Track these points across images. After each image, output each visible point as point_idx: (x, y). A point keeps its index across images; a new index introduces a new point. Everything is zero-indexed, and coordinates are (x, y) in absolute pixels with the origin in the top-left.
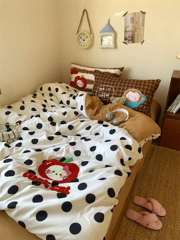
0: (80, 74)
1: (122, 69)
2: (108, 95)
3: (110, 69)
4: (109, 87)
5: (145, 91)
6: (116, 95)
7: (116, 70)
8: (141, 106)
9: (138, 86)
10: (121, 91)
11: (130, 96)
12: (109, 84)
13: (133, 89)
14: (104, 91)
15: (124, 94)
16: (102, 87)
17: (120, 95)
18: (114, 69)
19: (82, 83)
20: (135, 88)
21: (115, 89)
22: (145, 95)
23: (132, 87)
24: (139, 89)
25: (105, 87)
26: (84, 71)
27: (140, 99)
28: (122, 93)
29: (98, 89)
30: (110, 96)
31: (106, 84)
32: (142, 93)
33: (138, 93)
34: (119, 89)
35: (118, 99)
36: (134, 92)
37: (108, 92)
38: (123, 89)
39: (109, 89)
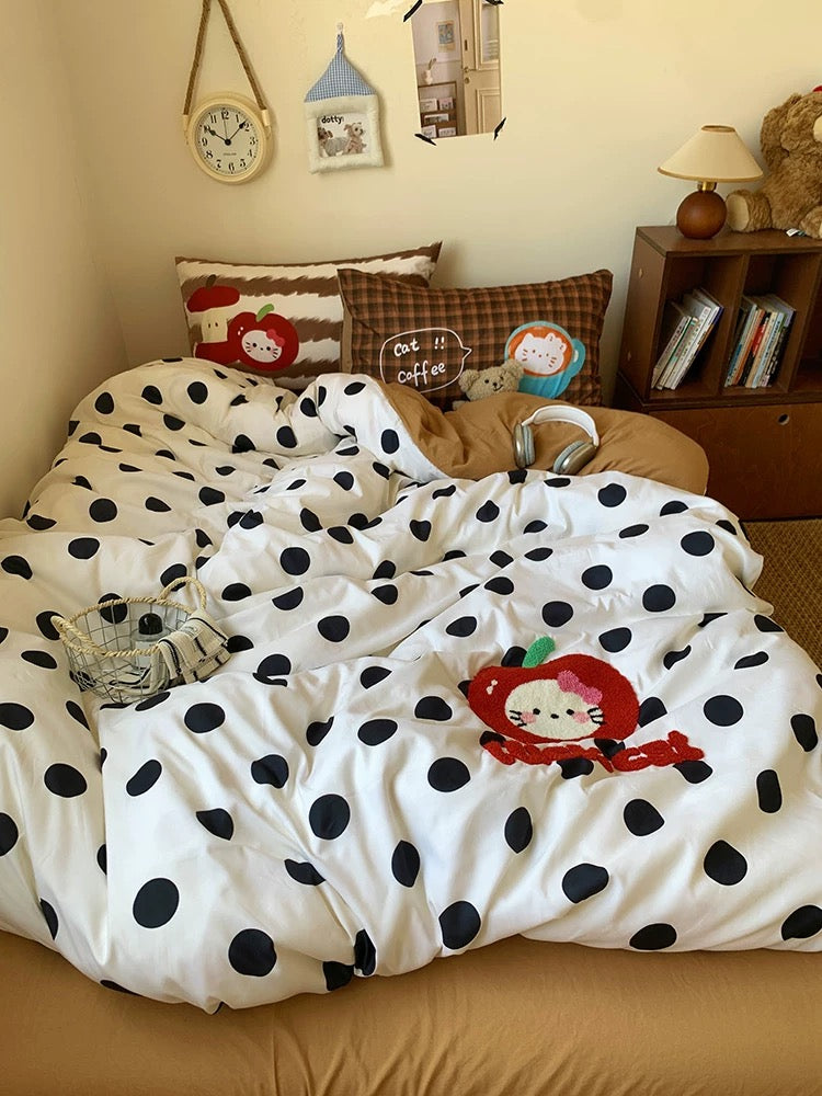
0: (249, 304)
1: (434, 252)
2: (441, 368)
3: (386, 257)
4: (435, 335)
5: (578, 324)
6: (476, 359)
7: (416, 259)
8: (577, 387)
9: (549, 307)
10: (492, 341)
11: (530, 356)
12: (434, 321)
13: (538, 324)
14: (420, 355)
15: (507, 352)
16: (405, 340)
17: (491, 358)
18: (406, 255)
20: (542, 316)
21: (466, 335)
22: (582, 338)
23: (528, 317)
24: (556, 317)
25: (418, 336)
26: (263, 286)
27: (569, 354)
28: (500, 348)
29: (389, 353)
30: (452, 369)
31: (419, 322)
32: (570, 330)
33: (558, 334)
34: (483, 332)
35: (492, 373)
36: (542, 334)
37: (436, 356)
38: (499, 332)
39: (440, 341)
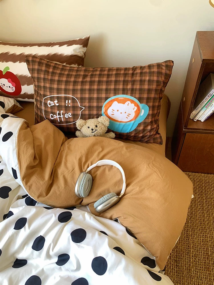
1: (85, 42)
2: (69, 115)
3: (61, 44)
4: (66, 98)
5: (145, 96)
6: (87, 112)
7: (75, 47)
8: (141, 128)
9: (129, 87)
10: (95, 104)
11: (115, 113)
12: (66, 91)
13: (121, 96)
14: (59, 107)
15: (103, 110)
17: (95, 112)
18: (70, 43)
19: (10, 85)
20: (124, 91)
21: (82, 99)
22: (147, 103)
23: (116, 92)
24: (132, 92)
26: (6, 57)
28: (99, 108)
29: (46, 104)
30: (75, 116)
32: (140, 100)
33: (132, 102)
34: (90, 99)
36: (123, 102)
37: (67, 108)
38: (99, 99)
39: (68, 102)
